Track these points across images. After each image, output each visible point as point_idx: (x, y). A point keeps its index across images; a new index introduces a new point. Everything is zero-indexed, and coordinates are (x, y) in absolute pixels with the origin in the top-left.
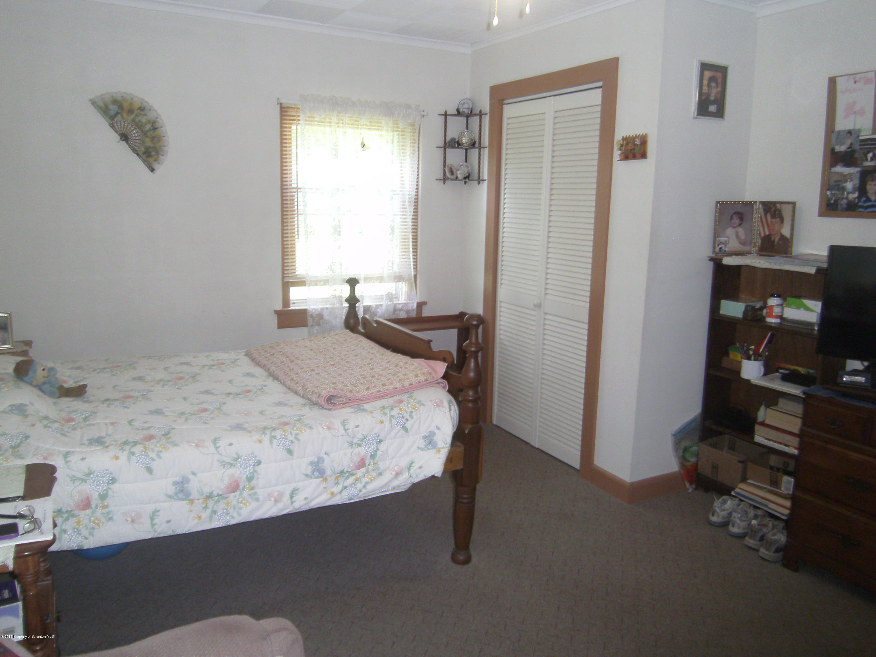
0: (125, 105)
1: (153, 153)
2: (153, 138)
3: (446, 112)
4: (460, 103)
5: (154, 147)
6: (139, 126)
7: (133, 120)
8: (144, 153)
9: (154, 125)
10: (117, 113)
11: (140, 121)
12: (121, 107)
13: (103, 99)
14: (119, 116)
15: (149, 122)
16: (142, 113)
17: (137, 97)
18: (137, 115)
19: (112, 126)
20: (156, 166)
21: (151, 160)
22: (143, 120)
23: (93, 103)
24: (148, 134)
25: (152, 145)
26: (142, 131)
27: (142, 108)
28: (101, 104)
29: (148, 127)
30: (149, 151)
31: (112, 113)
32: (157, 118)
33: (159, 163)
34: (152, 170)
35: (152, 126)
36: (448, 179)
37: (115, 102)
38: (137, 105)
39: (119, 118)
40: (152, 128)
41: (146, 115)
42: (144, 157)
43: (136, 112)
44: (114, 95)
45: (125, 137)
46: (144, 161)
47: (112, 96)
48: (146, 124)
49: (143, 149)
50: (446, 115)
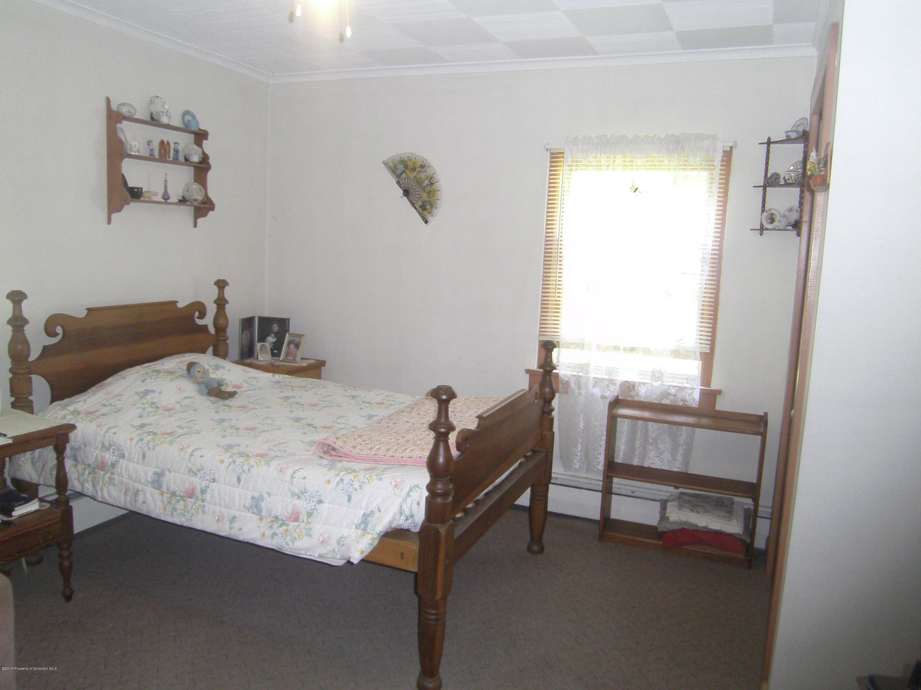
0: (410, 164)
1: (428, 207)
2: (429, 193)
3: (769, 139)
4: (796, 125)
5: (429, 201)
6: (419, 182)
7: (415, 177)
8: (421, 207)
9: (431, 180)
10: (403, 172)
11: (420, 178)
12: (406, 167)
13: (393, 160)
14: (404, 173)
15: (427, 177)
16: (422, 170)
17: (420, 156)
18: (419, 173)
19: (398, 183)
20: (429, 218)
21: (426, 213)
22: (423, 176)
23: (385, 164)
24: (426, 189)
25: (428, 199)
26: (421, 187)
27: (423, 166)
28: (391, 164)
29: (427, 182)
30: (425, 204)
31: (398, 172)
32: (434, 174)
33: (432, 216)
34: (426, 222)
35: (430, 181)
36: (767, 229)
37: (403, 162)
38: (419, 164)
39: (404, 176)
40: (429, 183)
41: (425, 172)
42: (420, 210)
43: (418, 170)
44: (402, 156)
45: (406, 193)
46: (420, 214)
47: (400, 157)
48: (425, 180)
49: (420, 203)
50: (769, 143)
